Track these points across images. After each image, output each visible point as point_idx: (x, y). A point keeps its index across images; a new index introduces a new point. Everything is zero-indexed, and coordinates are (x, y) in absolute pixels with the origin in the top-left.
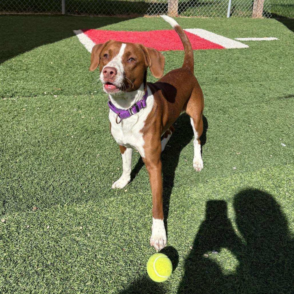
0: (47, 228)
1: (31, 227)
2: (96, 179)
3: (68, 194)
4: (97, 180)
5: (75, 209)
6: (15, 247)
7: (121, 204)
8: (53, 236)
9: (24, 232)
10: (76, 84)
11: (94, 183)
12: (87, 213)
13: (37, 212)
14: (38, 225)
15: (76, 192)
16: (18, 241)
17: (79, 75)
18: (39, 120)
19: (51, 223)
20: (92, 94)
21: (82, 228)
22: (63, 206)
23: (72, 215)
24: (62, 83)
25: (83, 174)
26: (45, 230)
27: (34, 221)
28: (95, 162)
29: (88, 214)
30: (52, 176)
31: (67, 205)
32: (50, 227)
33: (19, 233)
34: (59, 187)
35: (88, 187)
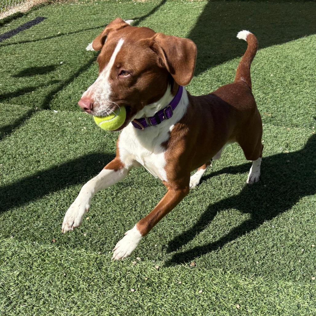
0: (199, 292)
1: (183, 285)
2: (277, 250)
3: (235, 260)
4: (279, 253)
5: (239, 280)
6: (161, 299)
7: (300, 294)
8: (203, 304)
9: (174, 287)
10: (295, 110)
11: (273, 255)
12: (251, 290)
13: (194, 269)
14: (191, 285)
15: (246, 259)
16: (166, 295)
17: (304, 98)
18: (231, 155)
19: (205, 288)
20: (313, 127)
21: (240, 308)
22: (225, 272)
23: (232, 288)
24: (275, 106)
25: (263, 240)
26: (197, 293)
27: (188, 279)
28: (284, 227)
29: (251, 293)
30: (223, 231)
31: (231, 272)
32: (203, 293)
33: (168, 287)
34: (228, 247)
35: (264, 258)
